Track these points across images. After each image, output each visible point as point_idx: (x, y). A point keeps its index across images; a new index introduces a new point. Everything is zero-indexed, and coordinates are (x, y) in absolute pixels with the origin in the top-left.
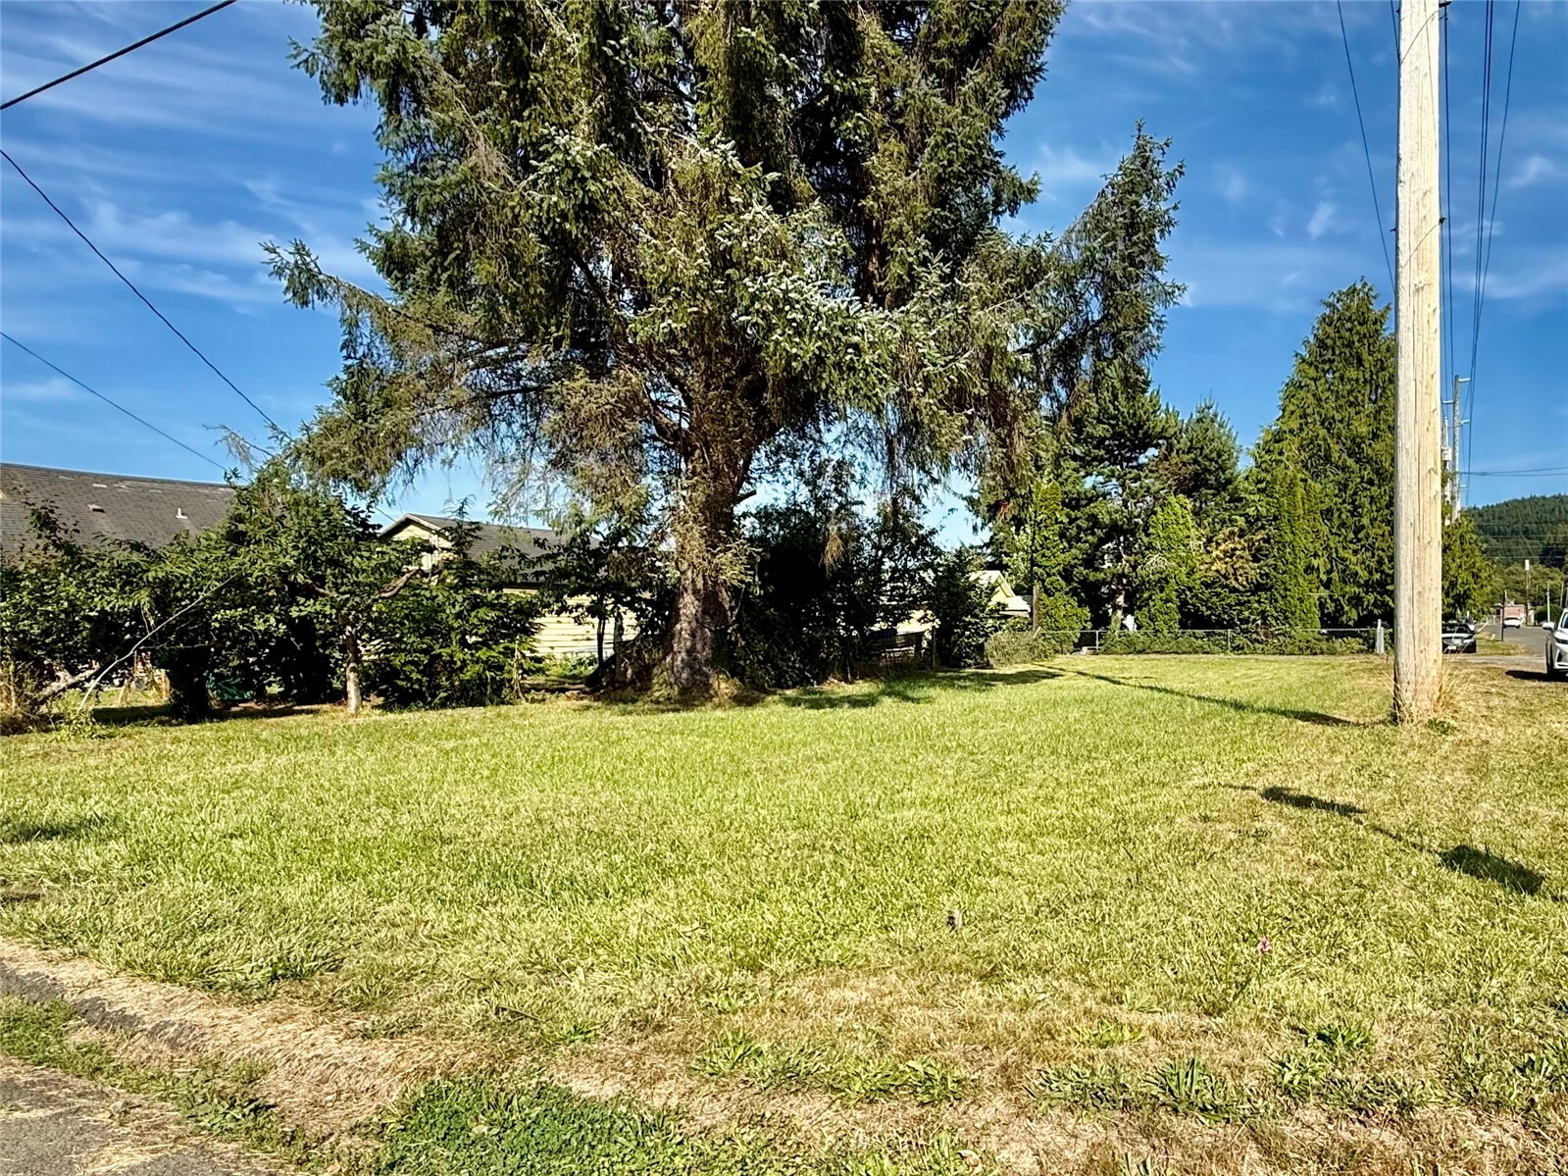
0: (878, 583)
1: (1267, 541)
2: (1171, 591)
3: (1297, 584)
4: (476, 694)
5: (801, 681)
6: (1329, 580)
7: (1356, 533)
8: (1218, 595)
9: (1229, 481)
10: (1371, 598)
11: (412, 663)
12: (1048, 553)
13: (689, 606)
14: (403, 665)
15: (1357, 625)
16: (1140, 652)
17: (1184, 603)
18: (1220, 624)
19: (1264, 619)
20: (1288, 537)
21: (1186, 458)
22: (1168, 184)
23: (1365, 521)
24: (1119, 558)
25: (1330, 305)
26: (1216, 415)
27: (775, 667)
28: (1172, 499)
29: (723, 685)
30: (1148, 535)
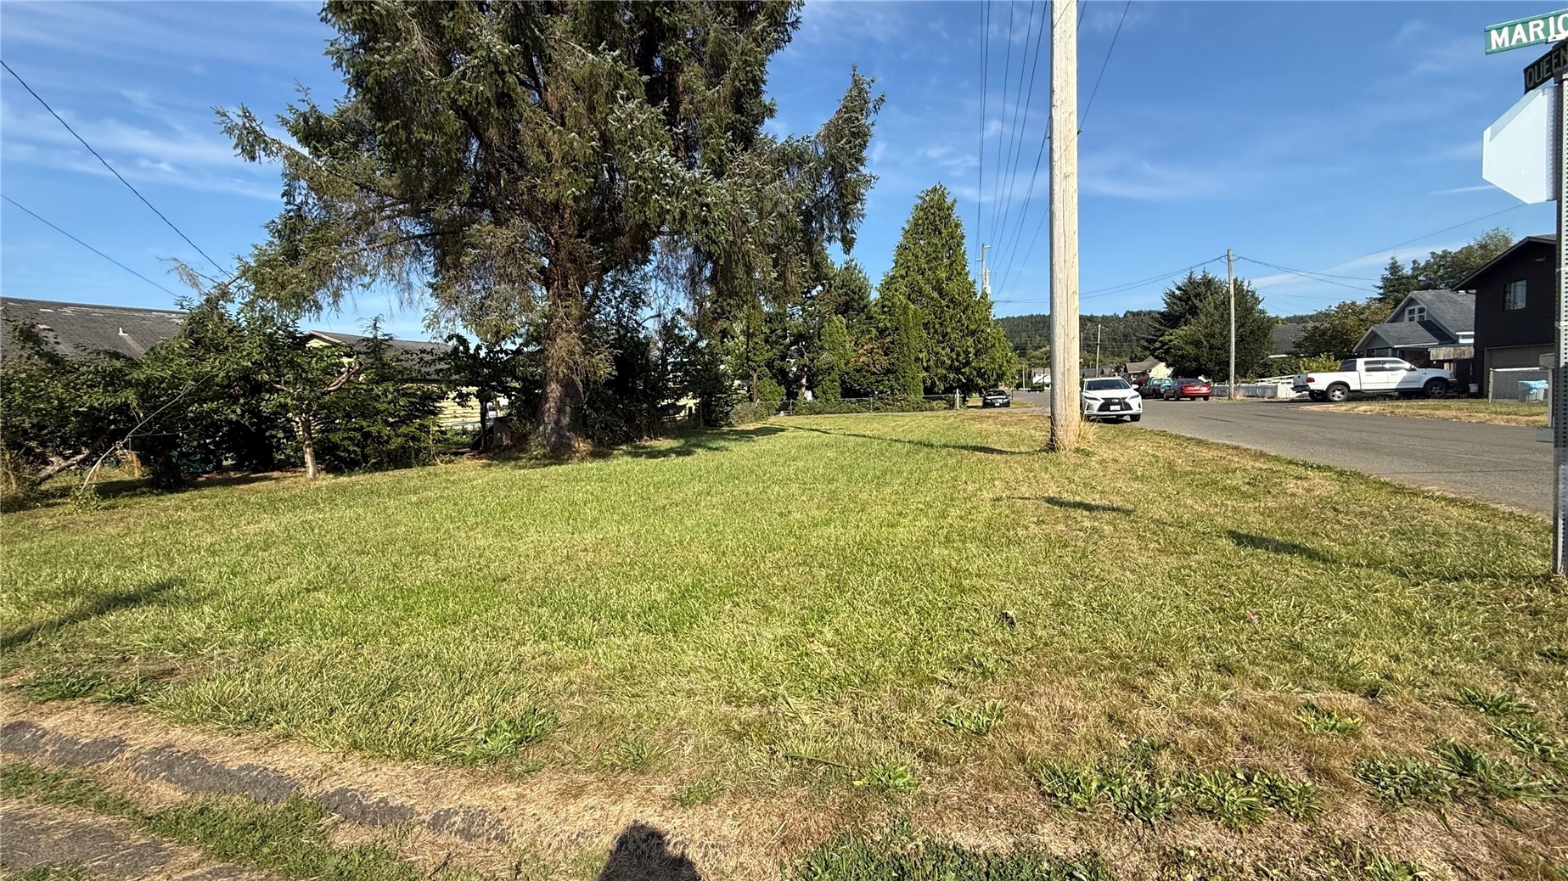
0: (665, 372)
1: (893, 343)
2: (835, 375)
3: (911, 369)
4: (401, 459)
5: (628, 440)
6: (928, 367)
7: (943, 337)
8: (864, 376)
9: (866, 306)
10: (952, 376)
11: (350, 439)
12: (758, 353)
13: (554, 390)
14: (341, 440)
15: (943, 393)
16: (817, 413)
17: (843, 382)
18: (867, 394)
19: (892, 391)
20: (905, 340)
21: (841, 291)
22: (875, 107)
23: (949, 330)
24: (802, 355)
25: (921, 198)
26: (856, 265)
27: (612, 431)
28: (835, 318)
29: (581, 445)
30: (820, 340)
